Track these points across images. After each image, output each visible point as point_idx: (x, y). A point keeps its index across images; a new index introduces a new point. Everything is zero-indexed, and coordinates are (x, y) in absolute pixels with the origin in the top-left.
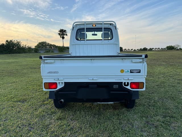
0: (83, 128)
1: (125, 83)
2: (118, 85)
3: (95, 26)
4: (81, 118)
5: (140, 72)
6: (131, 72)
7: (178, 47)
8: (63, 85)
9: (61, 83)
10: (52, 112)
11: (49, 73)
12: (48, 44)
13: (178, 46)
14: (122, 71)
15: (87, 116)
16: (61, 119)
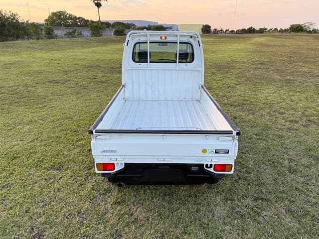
0: (150, 219)
1: (207, 165)
2: (197, 168)
3: (166, 38)
4: (146, 202)
5: (228, 153)
6: (216, 153)
7: (311, 27)
8: (123, 166)
9: (120, 164)
10: (105, 190)
11: (104, 151)
12: (70, 15)
13: (312, 25)
14: (204, 151)
15: (154, 199)
16: (119, 203)
